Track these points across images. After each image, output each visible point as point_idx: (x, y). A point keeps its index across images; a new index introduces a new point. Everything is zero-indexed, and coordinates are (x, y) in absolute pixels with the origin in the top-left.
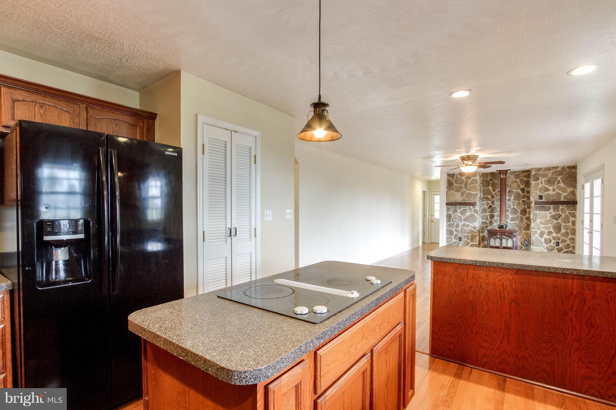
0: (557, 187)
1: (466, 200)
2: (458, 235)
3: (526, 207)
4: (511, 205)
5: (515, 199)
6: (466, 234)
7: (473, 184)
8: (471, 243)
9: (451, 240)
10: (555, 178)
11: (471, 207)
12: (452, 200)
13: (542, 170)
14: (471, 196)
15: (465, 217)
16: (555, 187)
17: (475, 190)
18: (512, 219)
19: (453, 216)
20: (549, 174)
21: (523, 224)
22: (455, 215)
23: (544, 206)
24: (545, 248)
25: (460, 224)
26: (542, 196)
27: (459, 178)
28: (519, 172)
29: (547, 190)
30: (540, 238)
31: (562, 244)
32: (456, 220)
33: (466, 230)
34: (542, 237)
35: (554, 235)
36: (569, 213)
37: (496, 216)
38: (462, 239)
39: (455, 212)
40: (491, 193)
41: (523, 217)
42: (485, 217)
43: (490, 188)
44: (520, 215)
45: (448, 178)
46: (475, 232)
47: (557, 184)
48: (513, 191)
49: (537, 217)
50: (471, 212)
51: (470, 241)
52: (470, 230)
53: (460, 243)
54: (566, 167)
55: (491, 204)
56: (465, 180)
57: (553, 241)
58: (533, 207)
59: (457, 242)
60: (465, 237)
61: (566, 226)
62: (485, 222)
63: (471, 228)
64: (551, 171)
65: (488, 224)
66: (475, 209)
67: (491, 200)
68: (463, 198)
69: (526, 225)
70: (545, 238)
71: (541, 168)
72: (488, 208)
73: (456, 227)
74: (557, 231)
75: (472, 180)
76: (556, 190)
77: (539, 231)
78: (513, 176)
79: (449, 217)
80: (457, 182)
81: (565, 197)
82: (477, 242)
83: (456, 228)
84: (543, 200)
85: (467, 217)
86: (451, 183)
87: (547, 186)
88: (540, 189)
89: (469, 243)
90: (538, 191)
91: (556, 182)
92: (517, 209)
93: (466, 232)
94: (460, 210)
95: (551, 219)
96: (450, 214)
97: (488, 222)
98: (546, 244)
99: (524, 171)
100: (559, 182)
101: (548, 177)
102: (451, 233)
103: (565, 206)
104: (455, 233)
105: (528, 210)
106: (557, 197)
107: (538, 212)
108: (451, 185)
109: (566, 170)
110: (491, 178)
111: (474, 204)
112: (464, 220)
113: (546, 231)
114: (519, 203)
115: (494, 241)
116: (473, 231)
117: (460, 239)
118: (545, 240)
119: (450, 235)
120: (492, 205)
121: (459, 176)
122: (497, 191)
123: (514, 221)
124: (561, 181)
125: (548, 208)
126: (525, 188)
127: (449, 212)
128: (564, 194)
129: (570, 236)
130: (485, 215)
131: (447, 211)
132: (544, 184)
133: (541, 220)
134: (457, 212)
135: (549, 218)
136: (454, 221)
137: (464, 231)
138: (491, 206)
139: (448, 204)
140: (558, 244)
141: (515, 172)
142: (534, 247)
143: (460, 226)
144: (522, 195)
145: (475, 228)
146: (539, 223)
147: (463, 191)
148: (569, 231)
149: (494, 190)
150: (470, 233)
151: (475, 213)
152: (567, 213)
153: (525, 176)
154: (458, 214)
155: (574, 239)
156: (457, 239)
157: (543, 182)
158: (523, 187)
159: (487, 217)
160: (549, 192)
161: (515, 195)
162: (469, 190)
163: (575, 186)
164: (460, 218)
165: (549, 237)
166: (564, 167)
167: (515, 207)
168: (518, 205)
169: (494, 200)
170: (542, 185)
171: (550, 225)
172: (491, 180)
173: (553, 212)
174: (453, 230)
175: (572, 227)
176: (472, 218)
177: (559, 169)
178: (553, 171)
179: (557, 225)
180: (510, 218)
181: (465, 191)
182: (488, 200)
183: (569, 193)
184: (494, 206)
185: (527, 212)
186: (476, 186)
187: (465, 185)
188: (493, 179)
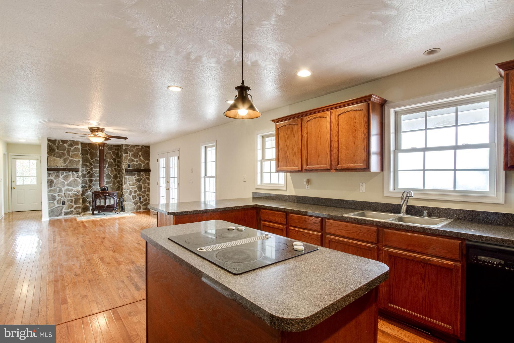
0: (139, 160)
1: (68, 166)
2: (61, 199)
3: (117, 173)
4: (106, 171)
5: (109, 167)
6: (70, 198)
7: (76, 152)
8: (75, 206)
9: (54, 205)
10: (138, 153)
11: (74, 173)
12: (53, 165)
13: (130, 146)
14: (74, 163)
15: (69, 182)
16: (138, 159)
17: (77, 158)
18: (108, 183)
19: (55, 181)
20: (134, 149)
21: (115, 187)
22: (58, 180)
23: (131, 173)
24: (133, 203)
25: (63, 189)
26: (130, 165)
27: (61, 144)
28: (111, 145)
29: (133, 161)
30: (129, 196)
31: (143, 199)
32: (58, 185)
33: (69, 195)
34: (130, 195)
35: (138, 193)
36: (146, 177)
37: (94, 181)
38: (66, 203)
39: (58, 177)
40: (90, 161)
41: (115, 181)
42: (84, 182)
43: (89, 157)
44: (113, 179)
45: (48, 143)
46: (79, 196)
47: (139, 157)
48: (108, 161)
49: (127, 181)
50: (74, 177)
51: (73, 204)
52: (74, 194)
53: (64, 207)
54: (144, 146)
55: (89, 170)
56: (67, 147)
57: (137, 197)
58: (124, 173)
59: (61, 206)
60: (68, 201)
61: (145, 186)
62: (85, 186)
63: (74, 192)
64: (135, 148)
65: (87, 187)
66: (78, 175)
67: (89, 167)
68: (66, 164)
69: (118, 187)
70: (133, 196)
71: (129, 145)
72: (87, 174)
73: (59, 192)
74: (140, 190)
75: (75, 148)
76: (139, 161)
77: (128, 191)
78: (107, 149)
79: (50, 183)
80: (60, 148)
81: (144, 167)
82: (80, 204)
83: (59, 194)
84: (131, 168)
85: (70, 182)
86: (51, 148)
87: (133, 158)
88: (129, 160)
89: (73, 206)
90: (127, 161)
91: (138, 156)
92: (111, 175)
93: (70, 196)
94: (63, 176)
95: (136, 182)
96: (52, 180)
97: (87, 186)
98: (133, 199)
99: (115, 145)
100: (140, 156)
101: (134, 152)
102: (53, 198)
103: (144, 172)
104: (57, 198)
105: (118, 175)
106: (139, 166)
107: (128, 177)
108: (52, 151)
109: (144, 148)
110: (89, 148)
111: (77, 170)
112: (67, 185)
113: (133, 190)
114: (112, 170)
115: (99, 202)
116: (76, 195)
117: (63, 203)
118: (133, 197)
119: (52, 201)
120: (91, 171)
121: (61, 143)
122: (95, 160)
123: (108, 184)
124: (141, 156)
125: (134, 174)
126: (116, 159)
127: (51, 178)
128: (143, 165)
129: (147, 193)
130: (85, 180)
131: (48, 177)
132: (131, 157)
133: (130, 183)
134: (59, 177)
135: (134, 181)
136: (56, 186)
137: (68, 195)
138: (89, 172)
139: (49, 169)
140: (140, 199)
141: (108, 145)
142: (126, 203)
143: (63, 191)
144: (114, 164)
145: (78, 192)
146: (129, 185)
147: (65, 157)
148: (146, 189)
149: (92, 159)
150: (74, 196)
151: (78, 178)
152: (145, 178)
153: (116, 150)
154: (61, 179)
155: (149, 194)
156: (60, 204)
157: (131, 155)
158: (115, 158)
159: (86, 181)
160: (134, 163)
161: (109, 164)
162: (72, 157)
163: (149, 160)
164: (63, 183)
165: (135, 195)
166: (143, 146)
167: (109, 173)
168: (112, 171)
169: (92, 167)
170: (130, 157)
171: (135, 186)
172: (89, 150)
173: (137, 177)
174: (56, 195)
175: (148, 187)
176: (75, 183)
177: (140, 147)
178: (136, 148)
179: (140, 186)
180: (106, 182)
181: (68, 158)
182: (87, 167)
183: (146, 164)
184: (92, 172)
185: (118, 177)
186: (79, 154)
187: (67, 152)
188: (91, 149)
